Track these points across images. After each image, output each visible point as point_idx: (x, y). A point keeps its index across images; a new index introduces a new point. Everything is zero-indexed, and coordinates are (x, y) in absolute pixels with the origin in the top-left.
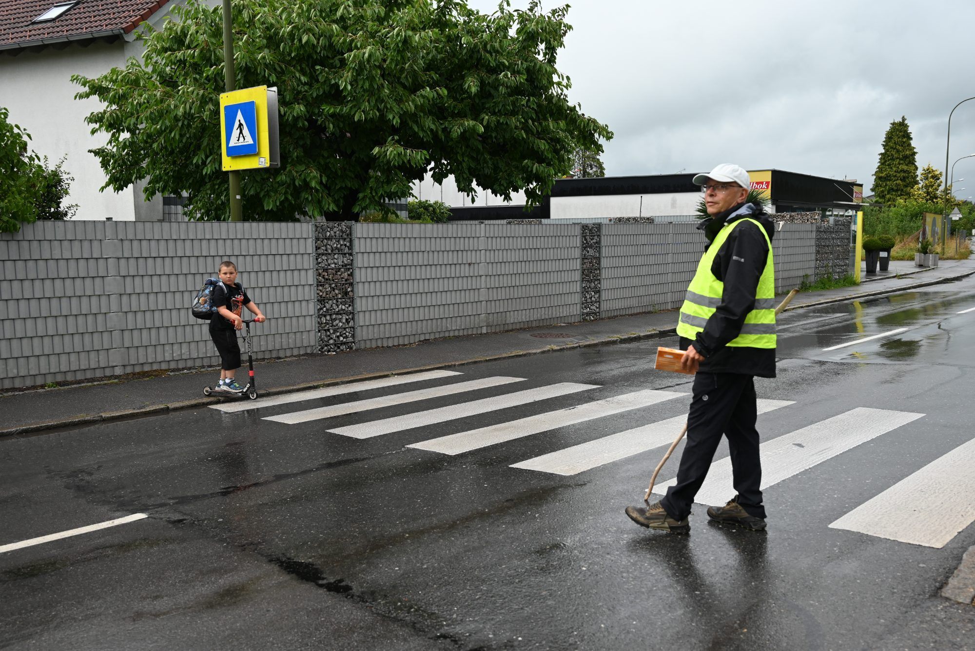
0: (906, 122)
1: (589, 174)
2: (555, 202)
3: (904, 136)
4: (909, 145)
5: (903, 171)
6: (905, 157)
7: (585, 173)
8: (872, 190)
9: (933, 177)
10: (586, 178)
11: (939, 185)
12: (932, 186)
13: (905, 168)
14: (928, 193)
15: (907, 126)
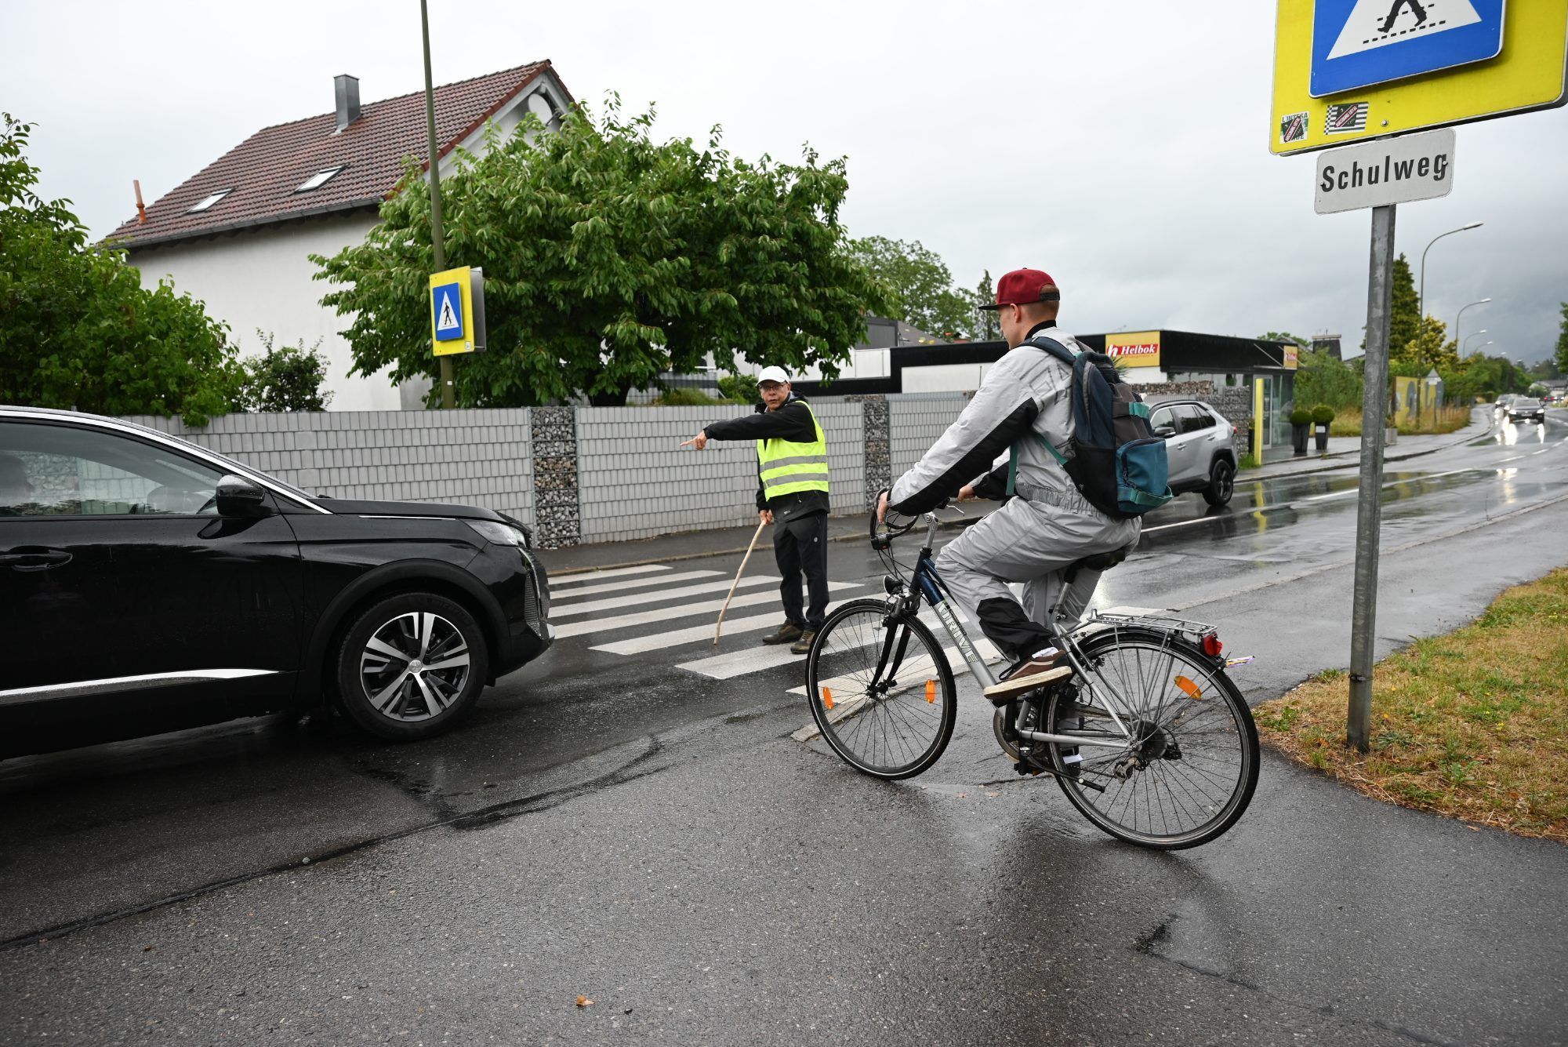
0: (1405, 260)
1: (996, 335)
2: (907, 373)
3: (1403, 279)
4: (1410, 289)
5: (1402, 322)
6: (1405, 305)
7: (990, 333)
8: (1363, 347)
9: (1434, 330)
10: (993, 340)
11: (1442, 340)
12: (1433, 341)
13: (1405, 318)
14: (1428, 351)
15: (1406, 266)
